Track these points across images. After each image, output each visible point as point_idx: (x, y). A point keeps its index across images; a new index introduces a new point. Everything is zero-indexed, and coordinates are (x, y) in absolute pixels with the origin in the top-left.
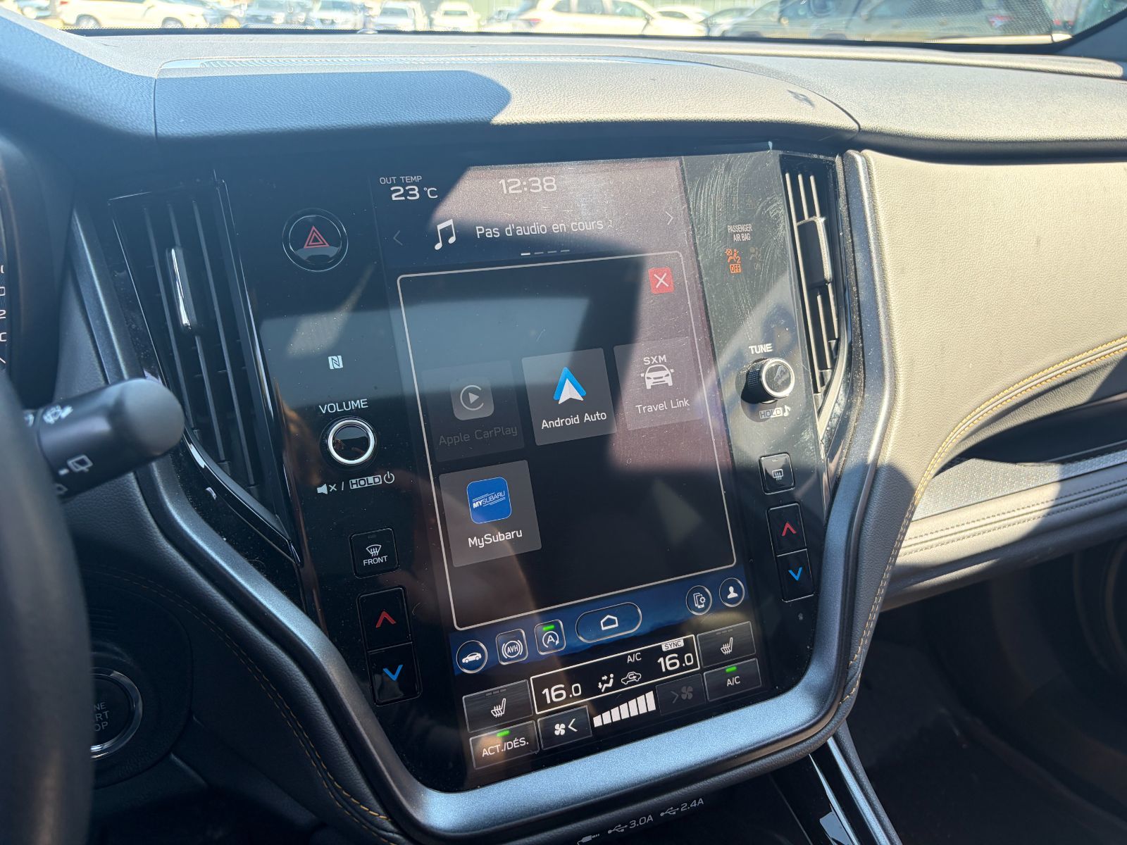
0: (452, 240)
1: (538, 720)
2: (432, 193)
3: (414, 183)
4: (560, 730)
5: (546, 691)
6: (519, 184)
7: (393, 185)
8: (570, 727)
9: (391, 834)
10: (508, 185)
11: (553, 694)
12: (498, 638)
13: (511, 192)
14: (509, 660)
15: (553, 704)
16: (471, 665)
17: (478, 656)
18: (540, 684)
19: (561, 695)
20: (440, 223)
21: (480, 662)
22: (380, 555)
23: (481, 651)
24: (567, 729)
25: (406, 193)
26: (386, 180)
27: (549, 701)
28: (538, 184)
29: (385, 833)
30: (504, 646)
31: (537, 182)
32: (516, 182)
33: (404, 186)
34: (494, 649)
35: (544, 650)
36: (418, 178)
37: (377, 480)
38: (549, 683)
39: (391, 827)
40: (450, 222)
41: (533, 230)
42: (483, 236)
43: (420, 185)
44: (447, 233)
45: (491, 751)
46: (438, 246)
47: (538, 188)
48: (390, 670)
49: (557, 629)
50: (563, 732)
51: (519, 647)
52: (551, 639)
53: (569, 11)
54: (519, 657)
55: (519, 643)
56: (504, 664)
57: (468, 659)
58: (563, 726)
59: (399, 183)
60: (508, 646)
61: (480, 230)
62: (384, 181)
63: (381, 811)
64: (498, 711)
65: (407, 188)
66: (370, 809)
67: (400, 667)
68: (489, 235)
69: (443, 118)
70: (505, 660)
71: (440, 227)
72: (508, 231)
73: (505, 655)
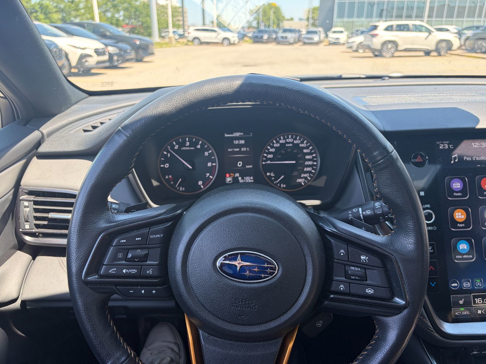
0: (456, 160)
1: (473, 308)
2: (452, 147)
3: (446, 144)
4: (479, 312)
5: (476, 299)
6: (478, 145)
7: (440, 144)
8: (483, 312)
9: (432, 329)
10: (474, 145)
11: (478, 301)
12: (463, 280)
13: (475, 147)
14: (465, 287)
15: (478, 304)
16: (454, 287)
17: (456, 285)
18: (475, 297)
19: (480, 302)
20: (453, 155)
21: (457, 286)
22: (431, 250)
23: (457, 283)
24: (482, 312)
25: (444, 146)
26: (438, 142)
27: (477, 303)
28: (484, 145)
29: (430, 328)
30: (464, 283)
31: (483, 144)
32: (477, 144)
33: (444, 144)
34: (461, 284)
35: (476, 287)
36: (448, 142)
37: (431, 228)
38: (477, 297)
39: (432, 327)
40: (456, 155)
41: (481, 158)
42: (466, 160)
43: (448, 144)
44: (455, 158)
45: (458, 313)
46: (452, 162)
47: (484, 146)
48: (432, 283)
49: (481, 281)
50: (480, 313)
51: (469, 284)
52: (479, 284)
53: (392, 30)
54: (469, 287)
55: (469, 283)
56: (464, 288)
57: (453, 285)
58: (481, 311)
59: (442, 143)
60: (466, 283)
61: (465, 158)
62: (438, 143)
63: (429, 322)
64: (461, 302)
65: (444, 145)
66: (427, 321)
67: (435, 283)
68: (468, 159)
69: (461, 126)
70: (464, 287)
71: (453, 156)
72: (474, 159)
73: (465, 286)
